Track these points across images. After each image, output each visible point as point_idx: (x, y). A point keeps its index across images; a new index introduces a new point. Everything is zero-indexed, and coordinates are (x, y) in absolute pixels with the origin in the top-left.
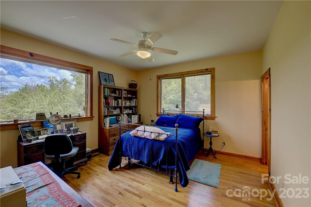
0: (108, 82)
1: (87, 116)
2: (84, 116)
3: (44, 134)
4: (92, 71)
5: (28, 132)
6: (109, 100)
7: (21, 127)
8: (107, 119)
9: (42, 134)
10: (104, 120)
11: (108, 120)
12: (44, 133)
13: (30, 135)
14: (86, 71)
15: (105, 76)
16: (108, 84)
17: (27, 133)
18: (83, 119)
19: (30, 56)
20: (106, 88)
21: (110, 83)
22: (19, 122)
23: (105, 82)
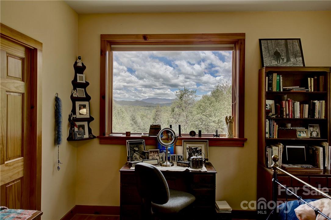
0: (283, 59)
1: (231, 137)
2: (227, 137)
3: (153, 159)
4: (243, 42)
5: (137, 151)
6: (284, 102)
7: (129, 142)
8: (274, 148)
9: (150, 158)
10: (266, 151)
11: (276, 151)
12: (153, 157)
13: (138, 157)
14: (232, 45)
15: (277, 45)
16: (282, 63)
17: (135, 152)
18: (223, 142)
19: (143, 41)
20: (275, 75)
21: (288, 60)
22: (131, 136)
23: (274, 61)
